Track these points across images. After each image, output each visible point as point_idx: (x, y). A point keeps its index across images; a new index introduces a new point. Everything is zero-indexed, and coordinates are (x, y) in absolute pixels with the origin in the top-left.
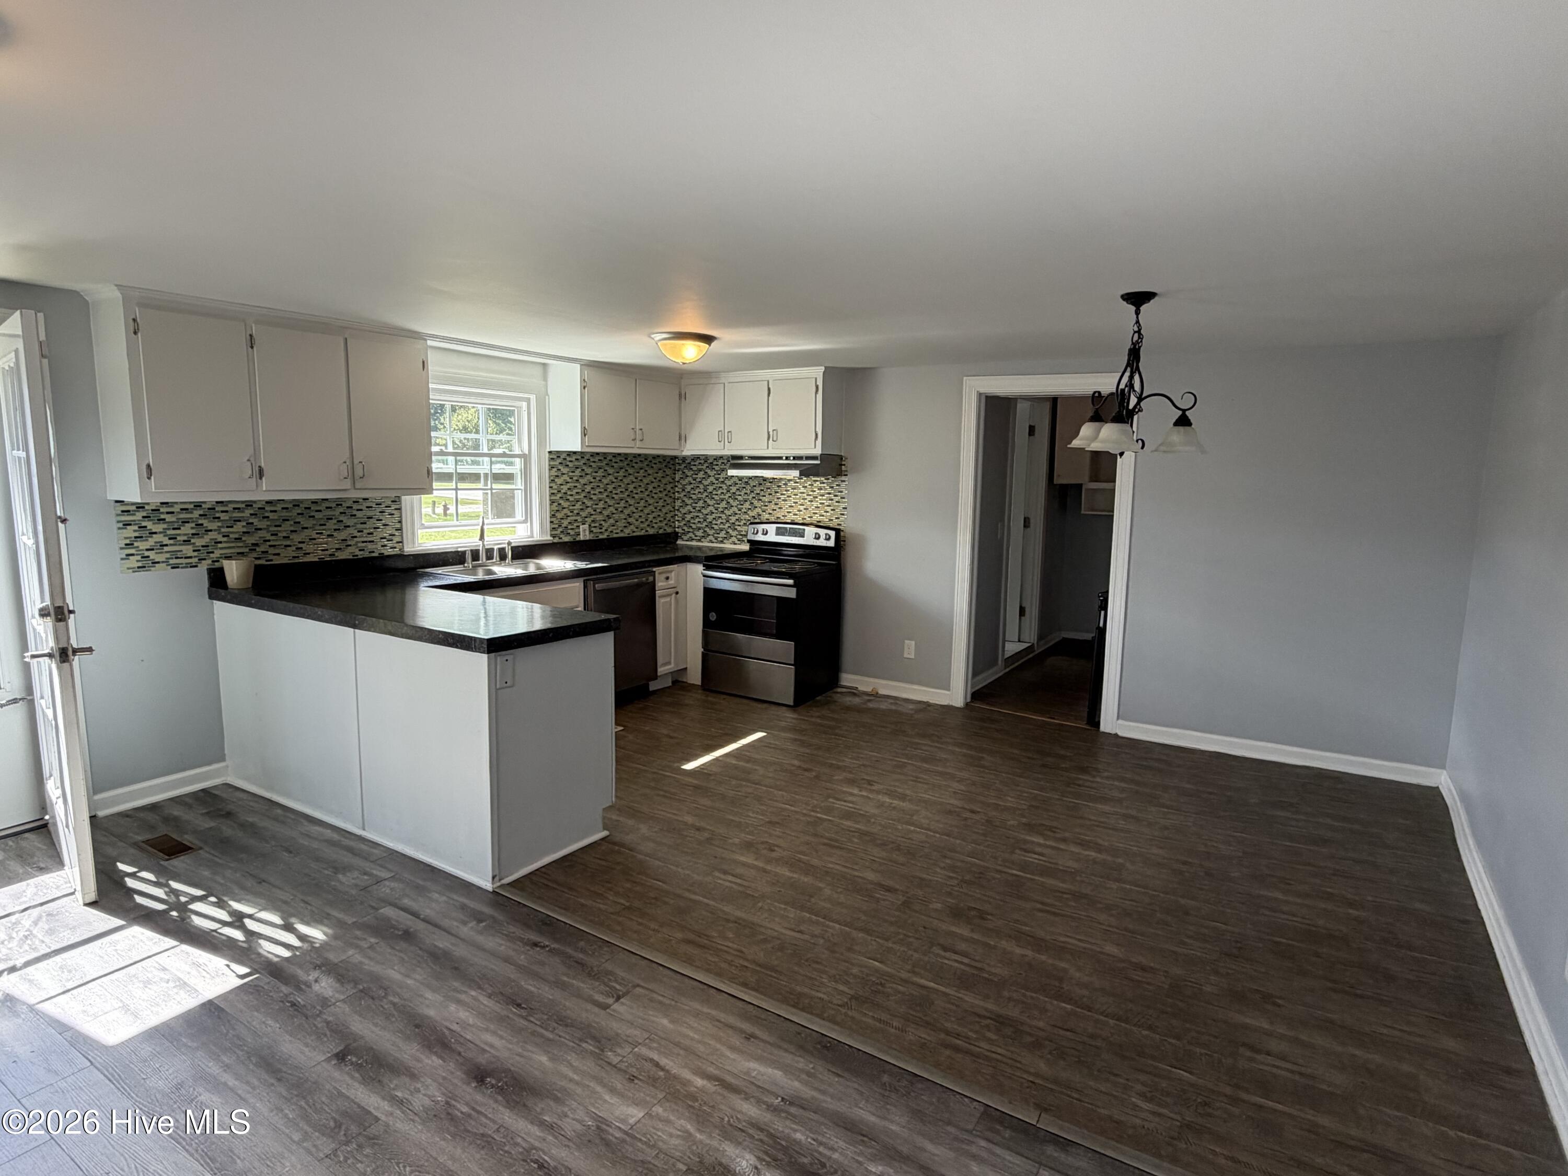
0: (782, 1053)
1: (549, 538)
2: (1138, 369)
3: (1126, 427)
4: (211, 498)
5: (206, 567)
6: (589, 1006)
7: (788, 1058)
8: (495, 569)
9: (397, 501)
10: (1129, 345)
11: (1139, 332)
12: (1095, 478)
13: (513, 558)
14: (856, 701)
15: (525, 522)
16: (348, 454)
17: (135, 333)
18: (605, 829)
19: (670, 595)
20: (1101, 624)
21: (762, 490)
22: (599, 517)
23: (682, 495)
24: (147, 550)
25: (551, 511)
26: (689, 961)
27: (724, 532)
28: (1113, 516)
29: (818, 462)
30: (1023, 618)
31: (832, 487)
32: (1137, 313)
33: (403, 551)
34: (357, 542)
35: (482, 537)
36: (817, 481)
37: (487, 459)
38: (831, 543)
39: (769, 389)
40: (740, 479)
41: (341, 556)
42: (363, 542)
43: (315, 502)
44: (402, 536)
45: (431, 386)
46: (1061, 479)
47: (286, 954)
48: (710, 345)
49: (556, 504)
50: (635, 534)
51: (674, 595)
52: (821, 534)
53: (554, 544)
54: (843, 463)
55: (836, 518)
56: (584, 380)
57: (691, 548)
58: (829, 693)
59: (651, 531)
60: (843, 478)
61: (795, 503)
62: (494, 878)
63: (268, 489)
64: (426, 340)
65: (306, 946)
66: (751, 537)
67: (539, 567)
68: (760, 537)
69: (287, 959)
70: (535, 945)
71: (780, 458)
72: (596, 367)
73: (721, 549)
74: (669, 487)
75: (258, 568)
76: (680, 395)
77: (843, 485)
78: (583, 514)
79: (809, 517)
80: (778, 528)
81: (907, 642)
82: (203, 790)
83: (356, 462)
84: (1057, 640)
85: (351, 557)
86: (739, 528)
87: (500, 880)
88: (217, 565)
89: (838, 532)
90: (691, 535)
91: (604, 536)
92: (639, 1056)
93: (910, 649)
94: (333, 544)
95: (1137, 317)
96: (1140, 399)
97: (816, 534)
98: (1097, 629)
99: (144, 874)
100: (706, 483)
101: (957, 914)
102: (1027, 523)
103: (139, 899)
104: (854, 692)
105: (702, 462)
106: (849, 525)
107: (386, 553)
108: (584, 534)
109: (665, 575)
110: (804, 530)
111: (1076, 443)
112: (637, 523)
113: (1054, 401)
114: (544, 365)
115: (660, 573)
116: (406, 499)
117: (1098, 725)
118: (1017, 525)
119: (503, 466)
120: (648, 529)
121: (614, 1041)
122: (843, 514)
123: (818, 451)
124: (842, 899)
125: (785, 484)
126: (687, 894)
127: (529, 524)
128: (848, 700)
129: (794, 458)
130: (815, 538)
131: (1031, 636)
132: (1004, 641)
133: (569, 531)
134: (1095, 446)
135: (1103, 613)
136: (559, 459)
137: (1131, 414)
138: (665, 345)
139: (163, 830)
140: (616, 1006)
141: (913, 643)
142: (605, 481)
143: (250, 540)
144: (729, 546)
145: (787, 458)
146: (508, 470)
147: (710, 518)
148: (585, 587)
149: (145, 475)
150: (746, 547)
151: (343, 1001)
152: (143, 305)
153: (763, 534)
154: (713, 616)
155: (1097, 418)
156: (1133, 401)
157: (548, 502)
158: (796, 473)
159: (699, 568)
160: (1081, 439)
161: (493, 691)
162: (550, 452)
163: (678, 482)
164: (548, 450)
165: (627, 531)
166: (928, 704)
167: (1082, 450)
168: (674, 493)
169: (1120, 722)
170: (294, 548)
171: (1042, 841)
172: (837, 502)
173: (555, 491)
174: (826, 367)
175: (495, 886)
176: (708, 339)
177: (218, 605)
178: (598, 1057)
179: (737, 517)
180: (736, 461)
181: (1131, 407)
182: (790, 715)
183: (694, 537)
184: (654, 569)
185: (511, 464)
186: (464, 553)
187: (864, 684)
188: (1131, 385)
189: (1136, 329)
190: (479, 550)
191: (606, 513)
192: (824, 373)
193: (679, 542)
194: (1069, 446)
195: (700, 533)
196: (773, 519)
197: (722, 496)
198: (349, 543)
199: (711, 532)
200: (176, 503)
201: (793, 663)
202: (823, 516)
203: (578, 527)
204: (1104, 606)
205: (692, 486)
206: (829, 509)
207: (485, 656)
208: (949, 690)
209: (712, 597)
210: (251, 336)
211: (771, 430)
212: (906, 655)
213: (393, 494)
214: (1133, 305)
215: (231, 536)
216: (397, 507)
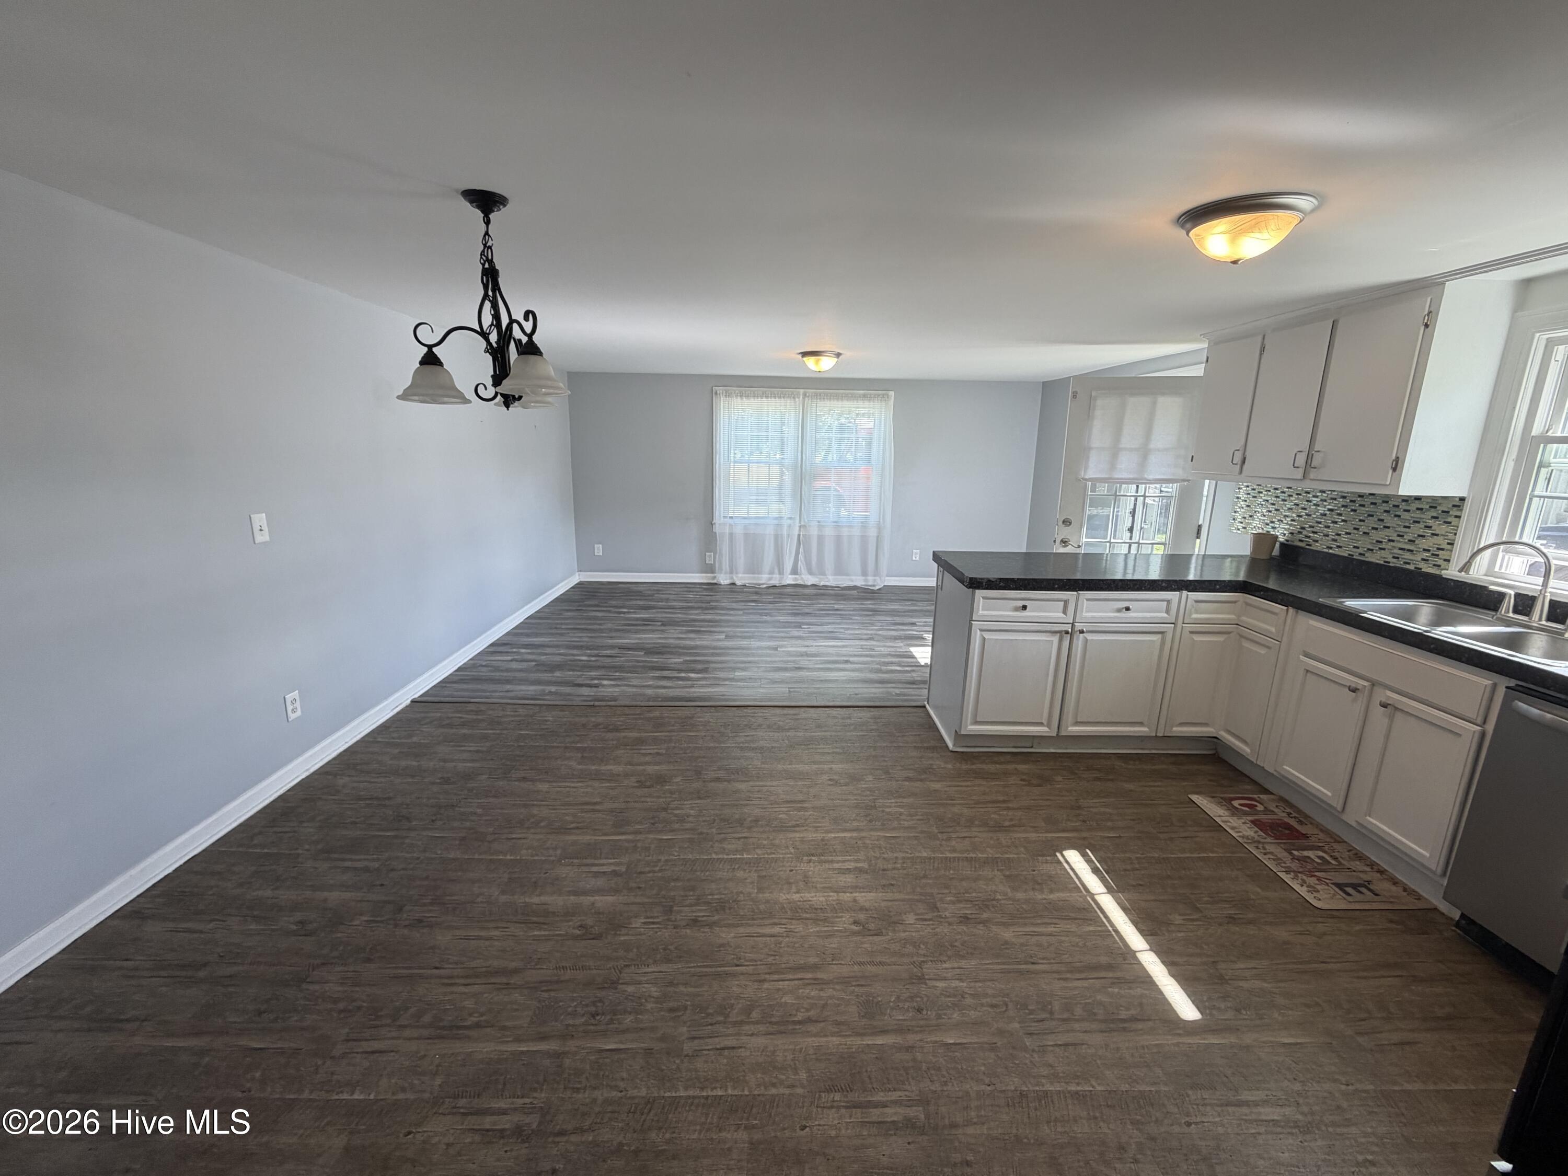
33: (1445, 570)
34: (1394, 547)
42: (1401, 549)
44: (1451, 553)
83: (1313, 451)
85: (1382, 562)
94: (1364, 543)
186: (1502, 595)
216: (1458, 514)
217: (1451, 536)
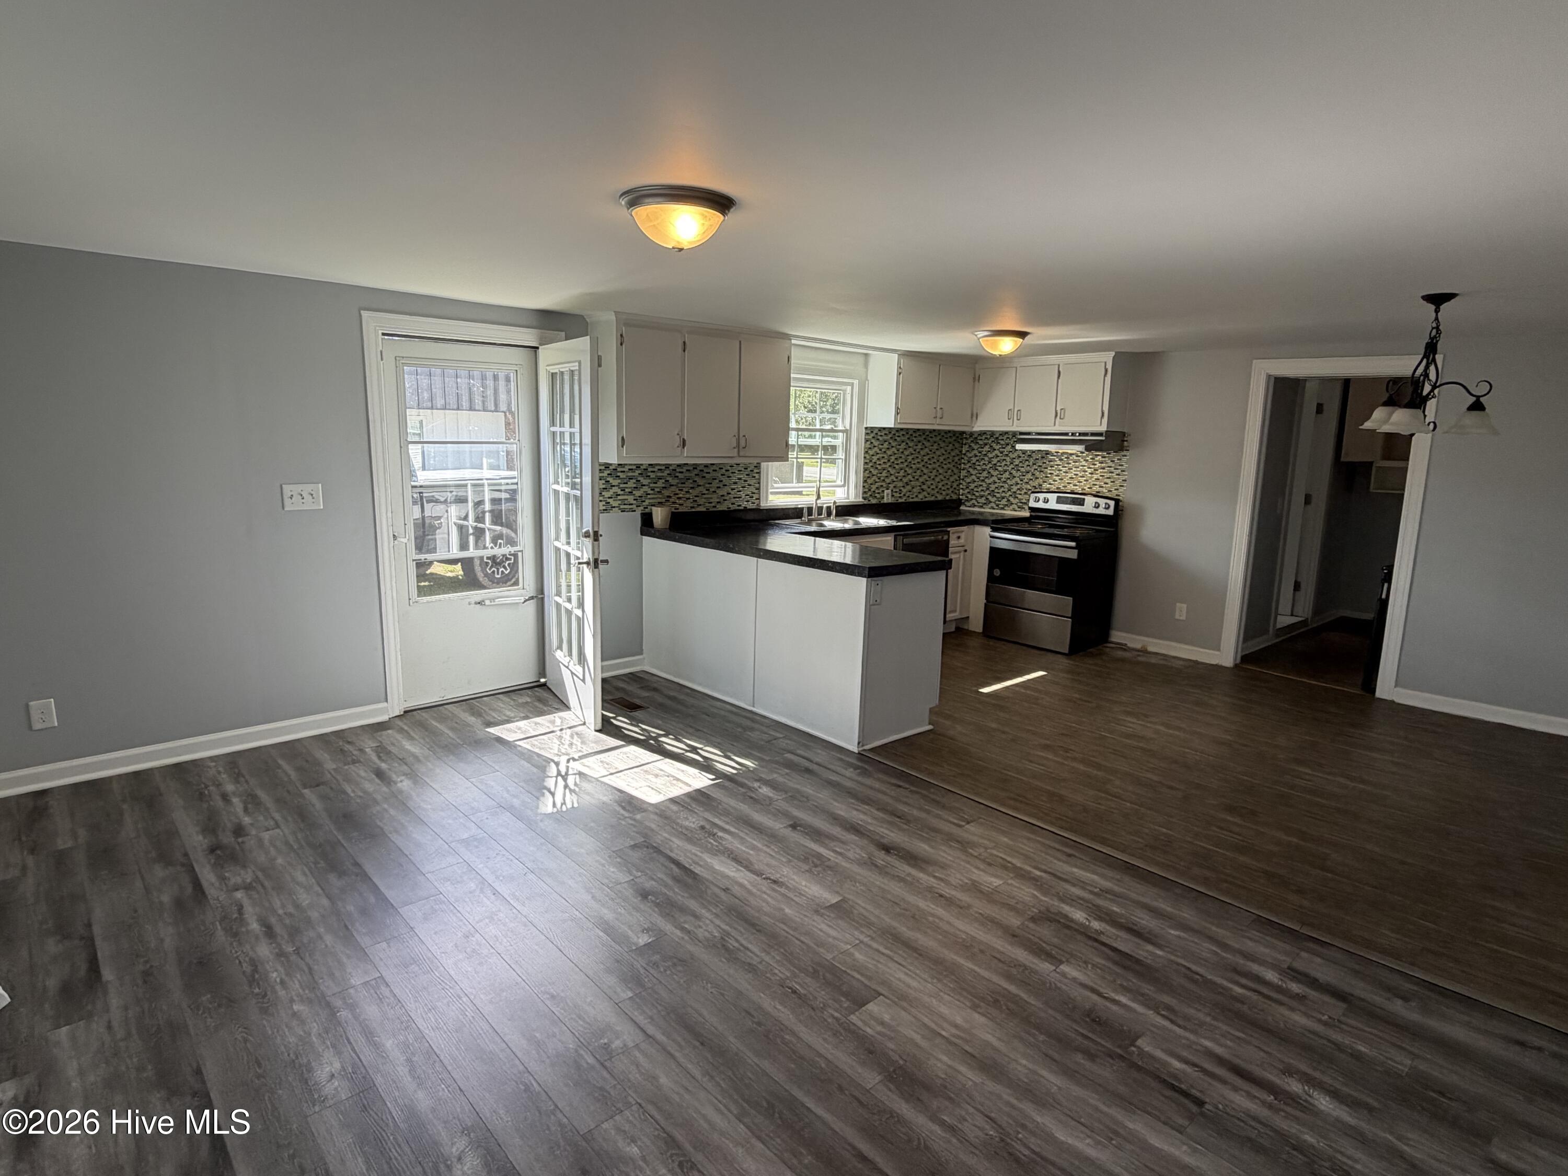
0: (1096, 868)
1: (861, 500)
2: (1434, 360)
3: (1419, 412)
4: (646, 462)
5: (640, 512)
6: (949, 824)
7: (1100, 870)
8: (826, 523)
9: (758, 466)
10: (1427, 340)
11: (1437, 328)
12: (1386, 457)
13: (837, 515)
14: (1127, 655)
15: (844, 486)
16: (737, 431)
17: (621, 344)
18: (930, 724)
19: (959, 552)
20: (1384, 596)
21: (1044, 463)
22: (900, 484)
23: (967, 466)
24: (609, 498)
25: (864, 477)
26: (1015, 809)
27: (1005, 500)
28: (1403, 495)
29: (1104, 438)
30: (1297, 593)
31: (1113, 461)
32: (1437, 311)
33: (759, 505)
34: (731, 497)
35: (819, 497)
36: (1098, 455)
37: (818, 434)
38: (1110, 512)
39: (1059, 372)
40: (1024, 452)
41: (721, 508)
43: (706, 466)
44: (759, 494)
45: (792, 375)
46: (1351, 455)
47: (734, 772)
48: (1023, 339)
49: (868, 472)
50: (927, 499)
51: (962, 554)
52: (1101, 504)
53: (864, 505)
54: (1126, 439)
55: (1116, 489)
56: (900, 368)
57: (973, 513)
58: (1100, 647)
59: (940, 498)
60: (1125, 453)
61: (1075, 474)
62: (859, 743)
63: (689, 455)
64: (791, 340)
65: (744, 769)
66: (1032, 504)
67: (857, 523)
68: (1041, 505)
69: (735, 774)
70: (900, 786)
71: (1066, 434)
72: (911, 356)
73: (1002, 515)
74: (956, 459)
75: (673, 513)
76: (974, 378)
77: (1124, 459)
78: (888, 481)
79: (1089, 488)
80: (1058, 497)
81: (1178, 604)
82: (631, 673)
83: (741, 435)
84: (1333, 618)
86: (1020, 497)
87: (863, 746)
88: (647, 511)
89: (1117, 502)
90: (974, 501)
91: (903, 500)
92: (992, 855)
93: (1181, 611)
95: (1437, 315)
96: (1434, 387)
97: (1096, 503)
98: (1378, 600)
99: (620, 718)
100: (990, 455)
101: (1231, 809)
102: (1308, 500)
103: (626, 732)
104: (1123, 647)
105: (989, 437)
106: (1126, 495)
107: (748, 507)
108: (887, 499)
109: (956, 535)
110: (1084, 499)
111: (1368, 425)
112: (929, 490)
113: (1347, 383)
114: (866, 355)
115: (953, 533)
116: (764, 465)
117: (1373, 691)
118: (1298, 499)
119: (830, 439)
120: (938, 495)
121: (973, 845)
122: (1122, 486)
123: (1103, 428)
124: (1130, 788)
125: (1067, 458)
126: (1003, 771)
127: (846, 488)
128: (1120, 654)
129: (1080, 434)
130: (1095, 507)
131: (1305, 610)
132: (1277, 614)
133: (877, 495)
134: (1386, 428)
135: (1386, 585)
136: (875, 435)
137: (1425, 400)
138: (987, 341)
139: (619, 695)
140: (967, 826)
141: (1185, 606)
142: (906, 453)
143: (666, 493)
144: (1009, 513)
145: (1073, 434)
146: (834, 442)
147: (993, 487)
148: (895, 540)
149: (620, 443)
150: (1027, 514)
151: (782, 800)
152: (626, 324)
153: (1044, 502)
154: (997, 573)
155: (1392, 402)
156: (1427, 388)
157: (862, 470)
158: (1081, 448)
159: (987, 530)
160: (1372, 422)
161: (868, 607)
162: (866, 428)
163: (965, 454)
164: (865, 426)
165: (921, 496)
166: (1196, 662)
167: (1372, 432)
168: (960, 464)
169: (1398, 689)
170: (692, 500)
171: (1310, 772)
172: (1117, 475)
173: (868, 461)
174: (1116, 353)
175: (860, 749)
176: (1022, 335)
177: (646, 539)
178: (964, 851)
179: (1019, 486)
180: (1025, 438)
181: (1425, 393)
182: (1064, 662)
183: (976, 504)
184: (949, 529)
185: (835, 437)
186: (802, 509)
187: (1135, 641)
188: (1426, 375)
189: (1434, 325)
190: (812, 508)
191: (905, 480)
192: (1114, 357)
193: (962, 508)
194: (1361, 427)
195: (983, 500)
196: (1053, 488)
197: (1006, 468)
198: (725, 498)
199: (993, 500)
200: (626, 464)
201: (1070, 615)
202: (1102, 487)
203: (883, 491)
204: (1388, 578)
205: (977, 458)
206: (1108, 481)
207: (865, 580)
208: (1219, 650)
209: (996, 555)
210: (684, 343)
211: (1058, 409)
212: (1177, 617)
213: (755, 461)
214: (1432, 303)
215: (627, 490)
216: (758, 471)
217: (757, 485)
